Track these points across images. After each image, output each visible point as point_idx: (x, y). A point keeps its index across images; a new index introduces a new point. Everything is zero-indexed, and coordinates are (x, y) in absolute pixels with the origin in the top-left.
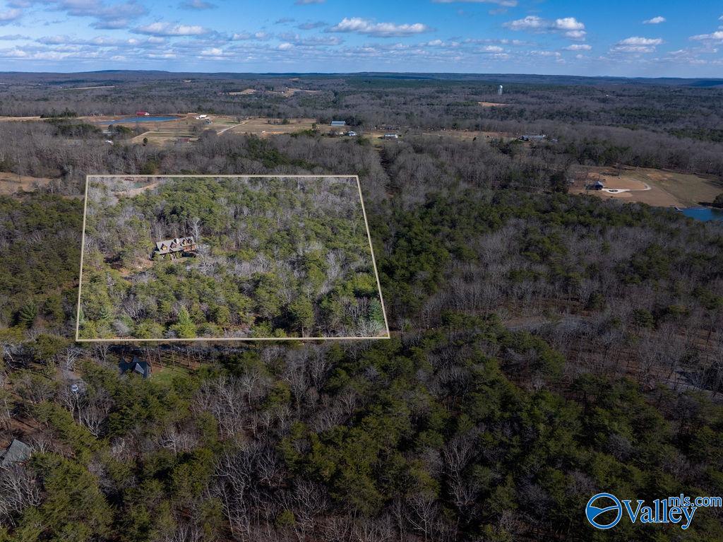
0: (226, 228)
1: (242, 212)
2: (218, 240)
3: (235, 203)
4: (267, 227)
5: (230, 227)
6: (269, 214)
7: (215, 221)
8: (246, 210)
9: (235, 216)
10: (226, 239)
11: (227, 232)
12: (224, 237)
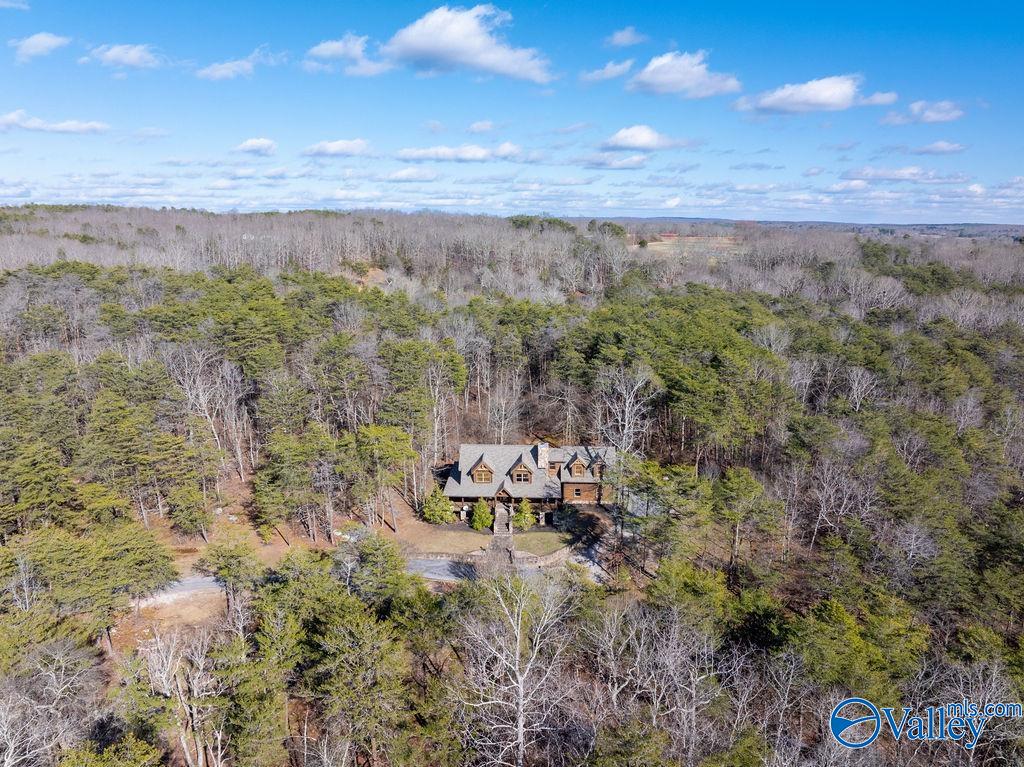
0: (764, 437)
1: (844, 386)
2: (706, 488)
3: (821, 349)
4: (964, 467)
5: (783, 437)
6: (967, 411)
7: (721, 398)
8: (860, 381)
9: (811, 400)
10: (752, 491)
11: (761, 459)
12: (743, 477)
